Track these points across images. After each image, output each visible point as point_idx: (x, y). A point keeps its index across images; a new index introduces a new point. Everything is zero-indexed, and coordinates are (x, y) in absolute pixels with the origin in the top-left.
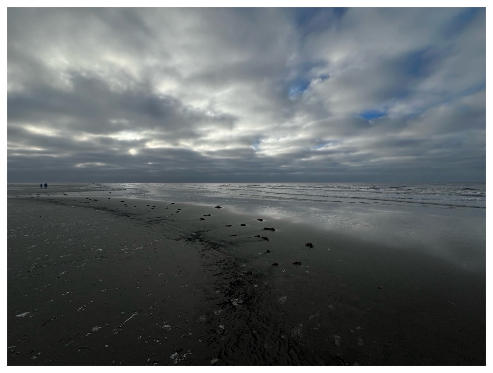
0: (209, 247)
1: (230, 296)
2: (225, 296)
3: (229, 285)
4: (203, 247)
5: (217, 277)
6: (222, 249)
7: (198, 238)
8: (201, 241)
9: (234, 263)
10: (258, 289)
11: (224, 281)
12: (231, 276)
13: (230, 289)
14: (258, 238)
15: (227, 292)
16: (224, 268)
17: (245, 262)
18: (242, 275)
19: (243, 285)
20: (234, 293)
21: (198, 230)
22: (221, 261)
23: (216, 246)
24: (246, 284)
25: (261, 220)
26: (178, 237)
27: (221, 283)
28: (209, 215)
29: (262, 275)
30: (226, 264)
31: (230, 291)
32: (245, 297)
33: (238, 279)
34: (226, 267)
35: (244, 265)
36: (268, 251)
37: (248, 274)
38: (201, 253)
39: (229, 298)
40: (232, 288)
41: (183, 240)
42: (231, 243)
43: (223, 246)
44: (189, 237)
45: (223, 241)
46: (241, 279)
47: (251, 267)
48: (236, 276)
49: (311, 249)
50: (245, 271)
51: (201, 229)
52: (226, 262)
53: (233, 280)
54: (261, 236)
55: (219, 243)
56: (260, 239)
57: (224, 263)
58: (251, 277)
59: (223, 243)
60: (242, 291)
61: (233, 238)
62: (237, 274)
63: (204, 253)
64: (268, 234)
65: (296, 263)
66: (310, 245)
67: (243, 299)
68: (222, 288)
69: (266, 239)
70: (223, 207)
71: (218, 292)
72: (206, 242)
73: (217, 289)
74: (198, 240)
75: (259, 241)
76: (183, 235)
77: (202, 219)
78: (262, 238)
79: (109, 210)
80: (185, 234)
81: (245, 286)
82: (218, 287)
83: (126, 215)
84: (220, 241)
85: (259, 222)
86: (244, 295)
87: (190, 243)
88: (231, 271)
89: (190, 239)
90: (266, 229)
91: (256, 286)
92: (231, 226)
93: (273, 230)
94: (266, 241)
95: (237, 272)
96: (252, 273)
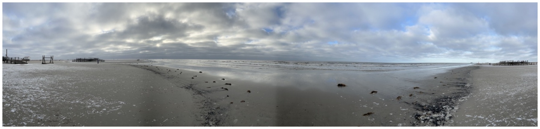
0: (197, 93)
1: (208, 120)
2: (206, 120)
3: (208, 114)
4: (194, 93)
5: (201, 109)
6: (203, 94)
7: (191, 88)
8: (193, 89)
9: (210, 102)
10: (223, 117)
11: (205, 112)
12: (209, 109)
13: (208, 116)
14: (222, 89)
15: (207, 118)
16: (205, 105)
17: (216, 102)
18: (214, 109)
19: (215, 114)
20: (210, 119)
21: (191, 84)
22: (203, 101)
23: (200, 93)
24: (216, 114)
25: (224, 79)
26: (182, 86)
27: (203, 112)
28: (196, 76)
29: (225, 109)
30: (206, 103)
31: (208, 117)
32: (216, 120)
33: (212, 111)
34: (206, 104)
35: (215, 104)
36: (228, 96)
37: (217, 108)
38: (193, 96)
39: (208, 121)
40: (209, 116)
41: (184, 88)
42: (208, 91)
43: (204, 93)
44: (187, 87)
45: (204, 90)
46: (214, 111)
47: (219, 105)
48: (211, 109)
49: (250, 93)
50: (216, 107)
51: (193, 83)
52: (206, 101)
53: (210, 111)
54: (224, 88)
55: (202, 91)
56: (224, 89)
57: (204, 102)
58: (219, 110)
59: (204, 91)
60: (214, 118)
61: (209, 89)
62: (212, 108)
63: (194, 96)
64: (227, 87)
65: (242, 101)
66: (249, 92)
67: (215, 122)
68: (204, 115)
69: (227, 89)
70: (203, 72)
71: (202, 117)
72: (195, 90)
73: (201, 116)
74: (191, 89)
75: (223, 90)
76: (184, 86)
77: (193, 78)
78: (225, 89)
79: (152, 71)
80: (185, 85)
81: (216, 115)
82: (202, 115)
83: (159, 73)
84: (202, 90)
85: (223, 80)
86: (215, 120)
87: (187, 90)
88: (208, 106)
89: (187, 88)
90: (227, 84)
91: (222, 115)
92: (208, 82)
93: (230, 84)
94: (227, 90)
95: (212, 107)
96: (219, 108)
